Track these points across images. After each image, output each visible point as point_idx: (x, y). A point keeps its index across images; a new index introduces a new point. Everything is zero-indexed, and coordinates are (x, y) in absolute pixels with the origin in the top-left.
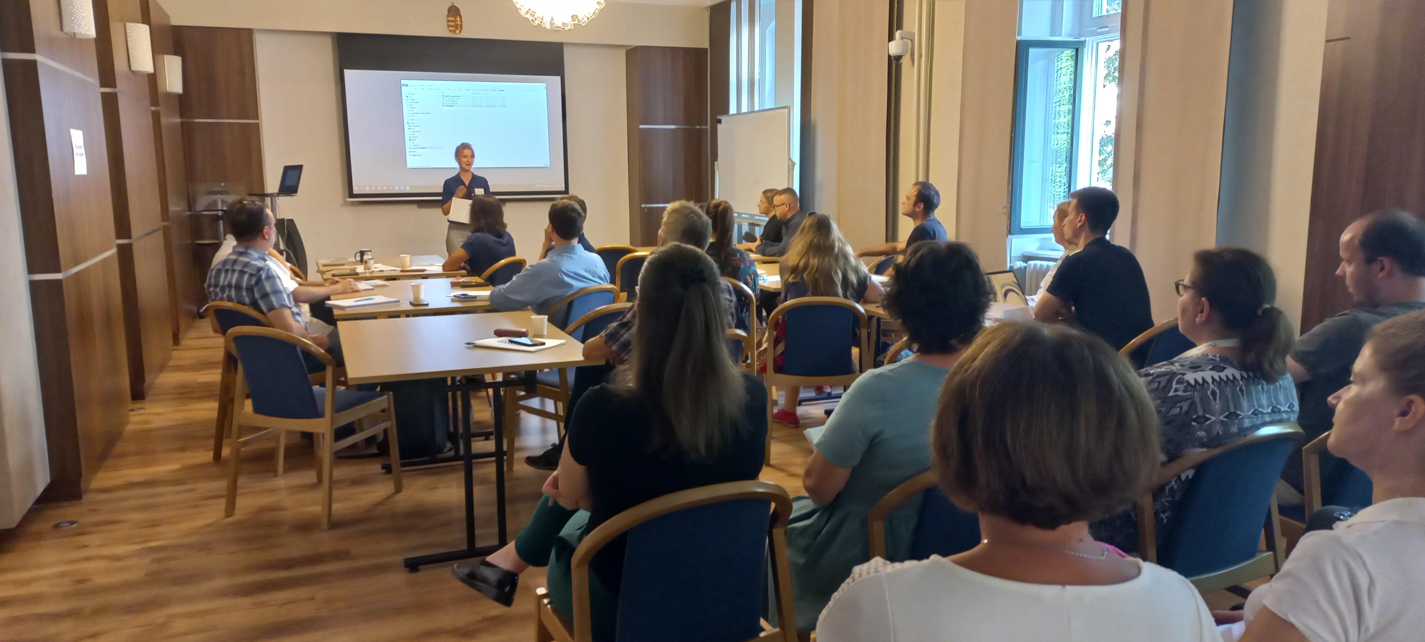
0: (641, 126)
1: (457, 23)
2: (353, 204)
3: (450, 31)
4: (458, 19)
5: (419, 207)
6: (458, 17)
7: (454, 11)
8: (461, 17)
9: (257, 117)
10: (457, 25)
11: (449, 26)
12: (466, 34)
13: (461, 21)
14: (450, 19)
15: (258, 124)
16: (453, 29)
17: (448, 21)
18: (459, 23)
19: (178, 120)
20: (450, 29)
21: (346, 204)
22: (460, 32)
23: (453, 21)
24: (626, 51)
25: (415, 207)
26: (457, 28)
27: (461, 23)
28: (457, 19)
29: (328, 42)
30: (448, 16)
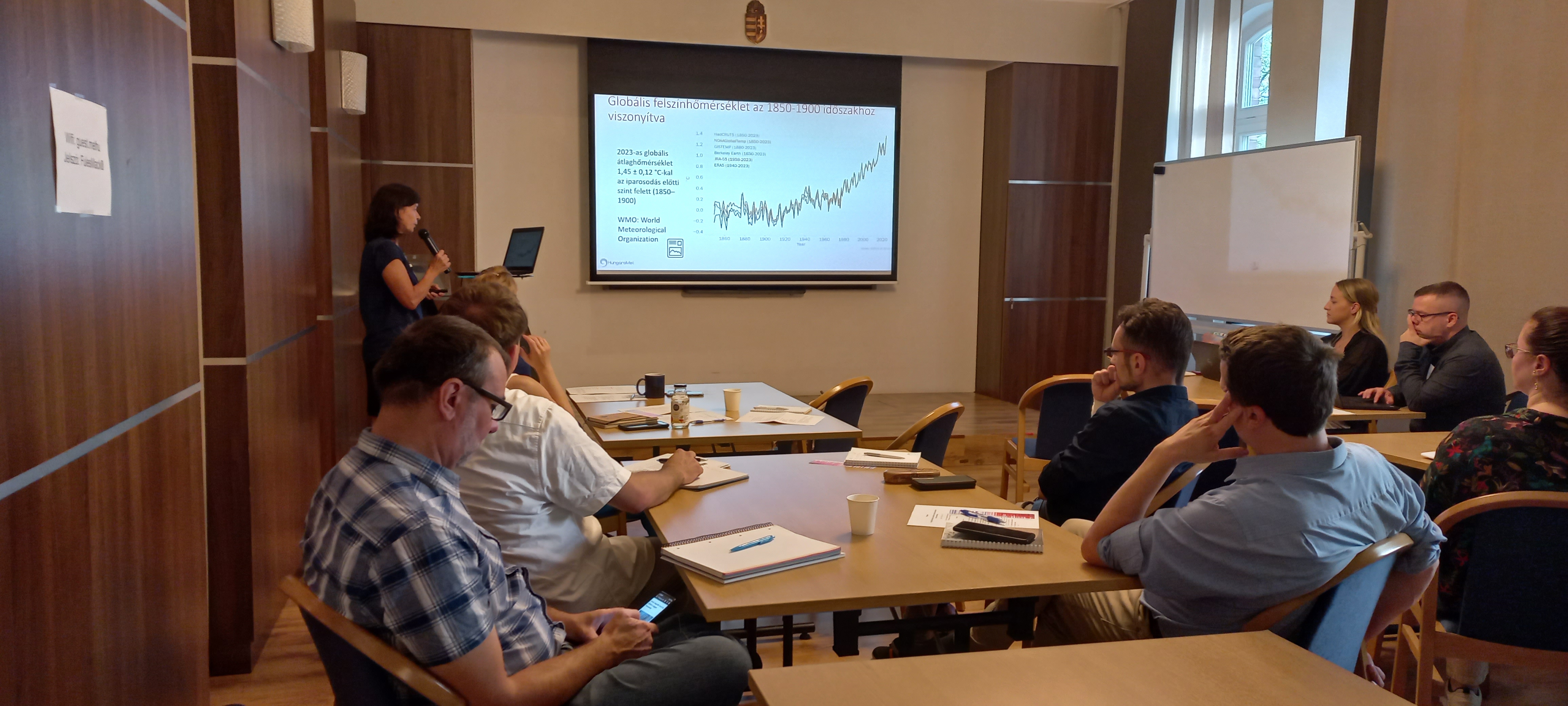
0: (1011, 182)
1: (758, 26)
2: (594, 289)
3: (749, 37)
4: (761, 20)
5: (683, 296)
6: (761, 18)
7: (755, 10)
8: (765, 17)
9: (470, 159)
10: (759, 29)
11: (747, 30)
12: (768, 43)
13: (765, 23)
14: (750, 20)
15: (472, 169)
16: (753, 34)
17: (747, 23)
18: (761, 26)
19: (358, 162)
20: (749, 34)
21: (584, 289)
22: (762, 40)
23: (753, 23)
24: (988, 73)
25: (677, 296)
26: (758, 33)
27: (764, 26)
28: (759, 20)
29: (572, 54)
30: (747, 16)
